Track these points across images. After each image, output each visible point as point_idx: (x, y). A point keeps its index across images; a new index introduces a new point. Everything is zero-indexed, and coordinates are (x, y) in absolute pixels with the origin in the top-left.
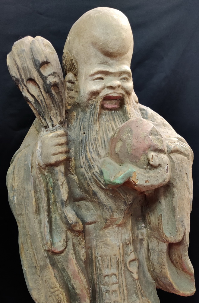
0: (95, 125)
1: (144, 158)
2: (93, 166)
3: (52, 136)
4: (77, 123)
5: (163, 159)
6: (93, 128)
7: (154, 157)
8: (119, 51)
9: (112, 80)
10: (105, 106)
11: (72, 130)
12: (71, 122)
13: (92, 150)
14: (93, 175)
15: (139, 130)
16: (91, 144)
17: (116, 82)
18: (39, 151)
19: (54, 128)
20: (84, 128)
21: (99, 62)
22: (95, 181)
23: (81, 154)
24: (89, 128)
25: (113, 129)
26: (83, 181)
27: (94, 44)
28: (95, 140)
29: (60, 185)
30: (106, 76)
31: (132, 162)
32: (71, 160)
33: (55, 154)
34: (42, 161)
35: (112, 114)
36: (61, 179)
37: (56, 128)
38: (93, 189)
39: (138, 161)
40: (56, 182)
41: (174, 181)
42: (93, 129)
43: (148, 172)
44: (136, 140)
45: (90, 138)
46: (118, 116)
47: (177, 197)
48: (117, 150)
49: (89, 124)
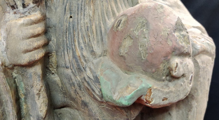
0: (87, 7)
1: (164, 67)
2: (84, 68)
3: (23, 24)
4: (59, 1)
5: (188, 66)
6: (84, 11)
7: (179, 65)
11: (52, 10)
13: (83, 45)
14: (83, 81)
15: (160, 24)
16: (82, 35)
18: (3, 44)
19: (25, 10)
20: (70, 10)
22: (87, 89)
23: (66, 49)
24: (78, 10)
25: (114, 14)
26: (68, 85)
28: (88, 30)
29: (35, 94)
31: (145, 72)
32: (51, 55)
33: (27, 51)
34: (7, 60)
36: (37, 85)
37: (28, 10)
38: (83, 99)
39: (156, 71)
40: (29, 89)
41: (195, 92)
42: (84, 13)
43: (167, 86)
44: (154, 40)
45: (79, 25)
47: (196, 111)
48: (123, 51)
49: (78, 4)
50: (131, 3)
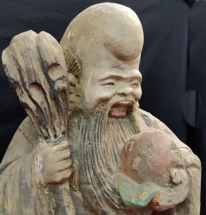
0: (103, 136)
1: (167, 176)
2: (103, 182)
3: (57, 150)
4: (79, 132)
5: (183, 175)
6: (101, 139)
7: (177, 174)
8: (134, 55)
9: (124, 87)
10: (113, 113)
11: (73, 139)
12: (72, 130)
13: (101, 165)
14: (104, 193)
15: (160, 145)
16: (100, 157)
17: (129, 89)
18: (40, 167)
19: (56, 139)
20: (88, 138)
21: (111, 66)
22: (107, 200)
23: (87, 169)
24: (95, 138)
25: (123, 140)
26: (89, 199)
27: (107, 45)
28: (105, 153)
29: (66, 206)
30: (117, 81)
31: (154, 181)
32: (74, 174)
33: (61, 171)
34: (43, 179)
35: (120, 123)
36: (66, 199)
37: (59, 139)
38: (104, 208)
39: (161, 179)
40: (60, 203)
41: (190, 197)
42: (101, 140)
44: (158, 156)
45: (97, 150)
46: (125, 125)
47: (193, 213)
48: (135, 166)
49: (95, 134)
50: (134, 132)
